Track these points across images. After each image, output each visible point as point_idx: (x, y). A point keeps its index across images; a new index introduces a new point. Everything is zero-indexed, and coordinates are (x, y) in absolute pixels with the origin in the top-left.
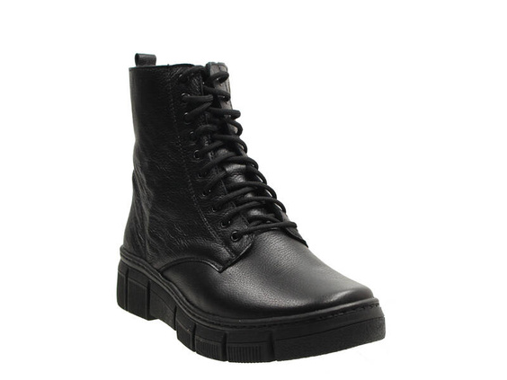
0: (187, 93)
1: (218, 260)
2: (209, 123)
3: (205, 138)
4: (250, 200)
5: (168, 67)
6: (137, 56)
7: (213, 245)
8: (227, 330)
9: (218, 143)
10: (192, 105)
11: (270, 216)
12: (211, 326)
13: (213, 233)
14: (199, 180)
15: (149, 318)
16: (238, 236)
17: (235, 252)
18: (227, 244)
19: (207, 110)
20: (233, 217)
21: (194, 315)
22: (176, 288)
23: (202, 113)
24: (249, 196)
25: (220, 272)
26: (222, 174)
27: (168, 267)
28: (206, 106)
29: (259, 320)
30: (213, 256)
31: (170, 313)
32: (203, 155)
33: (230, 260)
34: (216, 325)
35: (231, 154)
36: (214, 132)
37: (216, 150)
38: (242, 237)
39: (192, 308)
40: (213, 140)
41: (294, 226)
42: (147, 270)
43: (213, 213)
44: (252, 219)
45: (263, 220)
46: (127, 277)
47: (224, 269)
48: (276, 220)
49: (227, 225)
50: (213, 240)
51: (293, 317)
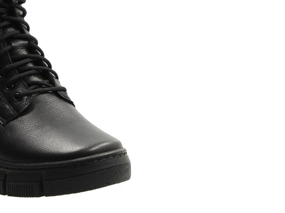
4: (30, 69)
8: (7, 171)
9: (6, 23)
11: (46, 82)
16: (20, 97)
17: (16, 109)
18: (11, 103)
24: (31, 65)
25: (4, 125)
26: (8, 48)
33: (12, 115)
35: (17, 32)
37: (4, 28)
38: (23, 98)
41: (64, 90)
44: (32, 84)
45: (40, 85)
47: (8, 123)
48: (50, 85)
49: (11, 88)
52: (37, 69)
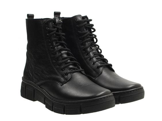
0: (48, 27)
1: (60, 82)
2: (55, 37)
3: (54, 42)
4: (69, 63)
5: (42, 19)
6: (28, 15)
7: (58, 77)
8: (65, 104)
9: (58, 44)
10: (50, 31)
11: (76, 67)
12: (59, 103)
13: (58, 73)
14: (52, 56)
15: (34, 100)
16: (67, 74)
17: (66, 79)
18: (63, 76)
19: (55, 33)
20: (64, 68)
21: (52, 100)
22: (45, 91)
23: (53, 34)
24: (69, 61)
25: (61, 86)
26: (60, 54)
27: (42, 84)
28: (54, 32)
29: (76, 101)
30: (58, 80)
31: (43, 99)
32: (54, 48)
33: (64, 82)
34: (61, 103)
35: (63, 47)
36: (57, 40)
37: (57, 46)
38: (68, 74)
39: (52, 97)
40: (57, 43)
42: (33, 85)
43: (58, 67)
44: (71, 69)
45: (74, 69)
46: (26, 87)
47: (63, 85)
48: (78, 69)
49: (63, 71)
50: (58, 75)
51: (88, 100)
52: (72, 63)
